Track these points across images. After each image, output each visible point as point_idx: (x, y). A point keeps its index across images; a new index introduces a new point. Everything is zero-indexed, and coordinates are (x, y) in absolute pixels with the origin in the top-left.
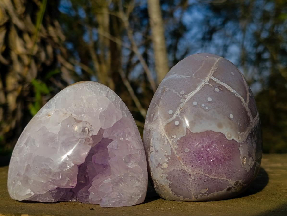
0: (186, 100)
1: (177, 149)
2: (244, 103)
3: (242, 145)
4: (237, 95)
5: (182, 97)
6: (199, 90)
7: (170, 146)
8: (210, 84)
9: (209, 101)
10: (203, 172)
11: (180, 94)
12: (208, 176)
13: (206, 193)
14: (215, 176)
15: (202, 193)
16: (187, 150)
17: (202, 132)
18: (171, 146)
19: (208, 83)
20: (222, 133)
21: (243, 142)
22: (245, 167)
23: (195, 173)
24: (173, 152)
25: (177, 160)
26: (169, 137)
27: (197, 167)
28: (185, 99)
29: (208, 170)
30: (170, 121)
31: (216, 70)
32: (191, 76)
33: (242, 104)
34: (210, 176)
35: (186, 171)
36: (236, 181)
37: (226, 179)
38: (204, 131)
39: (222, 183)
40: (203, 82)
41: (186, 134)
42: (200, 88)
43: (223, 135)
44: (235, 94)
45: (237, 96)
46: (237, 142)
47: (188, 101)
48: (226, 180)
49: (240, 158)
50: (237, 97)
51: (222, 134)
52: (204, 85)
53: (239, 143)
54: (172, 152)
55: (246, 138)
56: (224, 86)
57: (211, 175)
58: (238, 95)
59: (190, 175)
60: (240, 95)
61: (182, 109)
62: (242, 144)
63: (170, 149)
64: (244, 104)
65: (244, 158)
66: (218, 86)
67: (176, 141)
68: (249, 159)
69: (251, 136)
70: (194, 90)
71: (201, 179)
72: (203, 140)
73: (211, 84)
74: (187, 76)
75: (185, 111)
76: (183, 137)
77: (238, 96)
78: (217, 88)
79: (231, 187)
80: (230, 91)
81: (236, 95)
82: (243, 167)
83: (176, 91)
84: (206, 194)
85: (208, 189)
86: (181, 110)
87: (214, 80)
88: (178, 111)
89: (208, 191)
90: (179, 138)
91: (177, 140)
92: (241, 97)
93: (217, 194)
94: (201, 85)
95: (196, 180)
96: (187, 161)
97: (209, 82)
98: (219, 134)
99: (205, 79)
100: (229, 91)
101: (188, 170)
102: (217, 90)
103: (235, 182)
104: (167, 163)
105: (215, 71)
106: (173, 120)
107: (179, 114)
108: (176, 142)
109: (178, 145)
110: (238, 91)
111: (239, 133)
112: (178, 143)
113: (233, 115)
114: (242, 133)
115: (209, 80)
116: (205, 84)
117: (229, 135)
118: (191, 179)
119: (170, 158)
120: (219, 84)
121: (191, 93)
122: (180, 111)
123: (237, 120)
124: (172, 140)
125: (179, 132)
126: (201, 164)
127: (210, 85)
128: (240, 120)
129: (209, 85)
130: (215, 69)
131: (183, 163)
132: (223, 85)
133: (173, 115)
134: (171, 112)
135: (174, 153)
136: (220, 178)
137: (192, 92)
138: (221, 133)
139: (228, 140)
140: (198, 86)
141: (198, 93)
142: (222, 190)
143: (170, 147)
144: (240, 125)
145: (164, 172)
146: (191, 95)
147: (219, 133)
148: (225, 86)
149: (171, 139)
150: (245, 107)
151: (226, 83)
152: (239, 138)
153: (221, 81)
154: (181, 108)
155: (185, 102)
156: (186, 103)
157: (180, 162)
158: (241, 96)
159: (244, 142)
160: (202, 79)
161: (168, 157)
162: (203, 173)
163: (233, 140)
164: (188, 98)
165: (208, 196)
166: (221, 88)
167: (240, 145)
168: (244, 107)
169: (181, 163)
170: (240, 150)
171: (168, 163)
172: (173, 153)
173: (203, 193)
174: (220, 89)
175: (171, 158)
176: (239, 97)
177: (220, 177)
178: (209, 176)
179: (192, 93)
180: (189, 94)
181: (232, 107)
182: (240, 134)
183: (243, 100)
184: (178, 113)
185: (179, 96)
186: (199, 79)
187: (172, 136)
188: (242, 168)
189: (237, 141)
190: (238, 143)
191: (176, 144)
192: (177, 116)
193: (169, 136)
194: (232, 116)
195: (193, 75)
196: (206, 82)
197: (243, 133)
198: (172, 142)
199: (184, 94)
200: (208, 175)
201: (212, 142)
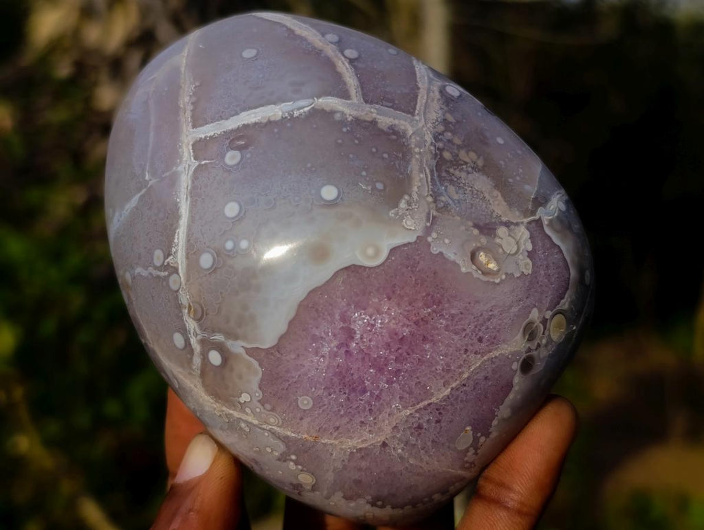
0: (181, 275)
1: (283, 423)
2: (341, 108)
3: (434, 235)
4: (303, 108)
5: (166, 273)
6: (188, 213)
7: (260, 428)
8: (203, 162)
9: (233, 218)
10: (405, 407)
11: (156, 268)
12: (429, 404)
13: (476, 439)
14: (445, 384)
15: (469, 448)
16: (306, 402)
17: (291, 323)
18: (265, 426)
19: (197, 163)
20: (342, 267)
21: (428, 224)
22: (506, 274)
23: (388, 430)
24: (284, 437)
25: (313, 446)
26: (235, 410)
27: (378, 413)
28: (176, 270)
29: (411, 393)
30: (199, 365)
31: (194, 99)
32: (146, 186)
33: (338, 117)
34: (434, 400)
35: (366, 448)
36: (521, 330)
37: (485, 358)
38: (292, 314)
39: (486, 378)
40: (182, 172)
41: (260, 365)
42: (187, 198)
43: (353, 270)
44: (292, 116)
45: (302, 111)
46: (409, 243)
47: (185, 270)
48: (488, 359)
49: (463, 270)
50: (303, 117)
51: (346, 268)
52: (190, 183)
53: (418, 237)
54: (281, 439)
55: (430, 199)
56: (244, 125)
57: (432, 394)
58: (302, 106)
59: (384, 445)
60: (311, 101)
61: (192, 309)
62: (428, 230)
63: (268, 436)
64: (343, 113)
65: (473, 257)
66: (227, 142)
67: (259, 405)
68: (498, 241)
69: (444, 174)
70: (177, 222)
71: (420, 427)
72: (315, 339)
73: (205, 160)
74: (139, 195)
75: (203, 305)
76: (262, 380)
77: (306, 109)
78: (228, 151)
79: (524, 356)
80: (272, 119)
81: (296, 114)
82: (497, 281)
83: (146, 268)
84: (482, 439)
85: (468, 428)
86: (192, 315)
87: (206, 137)
88: (191, 325)
89: (475, 430)
90: (257, 392)
91: (259, 401)
92: (320, 100)
93: (509, 410)
94: (183, 190)
95: (413, 440)
96: (337, 424)
97: (196, 158)
98: (340, 280)
99: (181, 158)
100: (270, 123)
101: (365, 441)
102: (232, 158)
103: (519, 336)
104: (301, 471)
105: (192, 104)
106: (202, 357)
107: (198, 331)
108: (262, 408)
109: (273, 410)
110: (297, 91)
111: (392, 213)
112: (268, 406)
113: (332, 184)
114: (403, 205)
115: (193, 152)
116: (191, 173)
117: (370, 251)
118: (400, 451)
119: (293, 457)
120: (226, 134)
121: (176, 241)
122: (194, 319)
123: (357, 185)
124: (248, 410)
125: (240, 377)
126: (378, 398)
127: (205, 164)
128: (364, 173)
129: (203, 165)
130: (191, 96)
131: (335, 438)
132: (240, 123)
133: (190, 344)
134: (179, 340)
135: (287, 437)
136: (466, 376)
137: (176, 237)
138: (342, 269)
139: (379, 266)
140: (178, 200)
141: (192, 219)
142: (509, 386)
143: (262, 431)
144: (374, 188)
145: (325, 492)
146: (180, 247)
147: (336, 274)
148: (246, 122)
149: (242, 410)
150: (354, 113)
151: (244, 110)
152: (404, 227)
153: (227, 119)
154: (190, 307)
155: (182, 279)
156: (188, 280)
157: (325, 445)
158: (318, 98)
159: (434, 218)
160: (174, 168)
161: (288, 458)
162: (408, 412)
163: (393, 251)
164: (180, 264)
165: (494, 435)
166: (239, 138)
167: (430, 239)
168: (350, 119)
169: (329, 442)
170: (441, 253)
171: (305, 469)
172: (285, 440)
173: (471, 446)
174: (240, 148)
175: (294, 454)
176: (313, 108)
177: (463, 373)
178: (430, 402)
179: (178, 239)
180: (174, 250)
181: (309, 165)
182: (397, 214)
183: (330, 102)
184: (195, 330)
185: (158, 277)
186: (167, 174)
187: (239, 403)
188: (498, 284)
189: (405, 241)
190: (416, 242)
191: (266, 412)
192: (199, 337)
193: (234, 406)
194: (329, 193)
195: (147, 178)
196: (189, 166)
197: (406, 197)
198: (254, 417)
199: (164, 262)
200: (426, 403)
201: (344, 318)
